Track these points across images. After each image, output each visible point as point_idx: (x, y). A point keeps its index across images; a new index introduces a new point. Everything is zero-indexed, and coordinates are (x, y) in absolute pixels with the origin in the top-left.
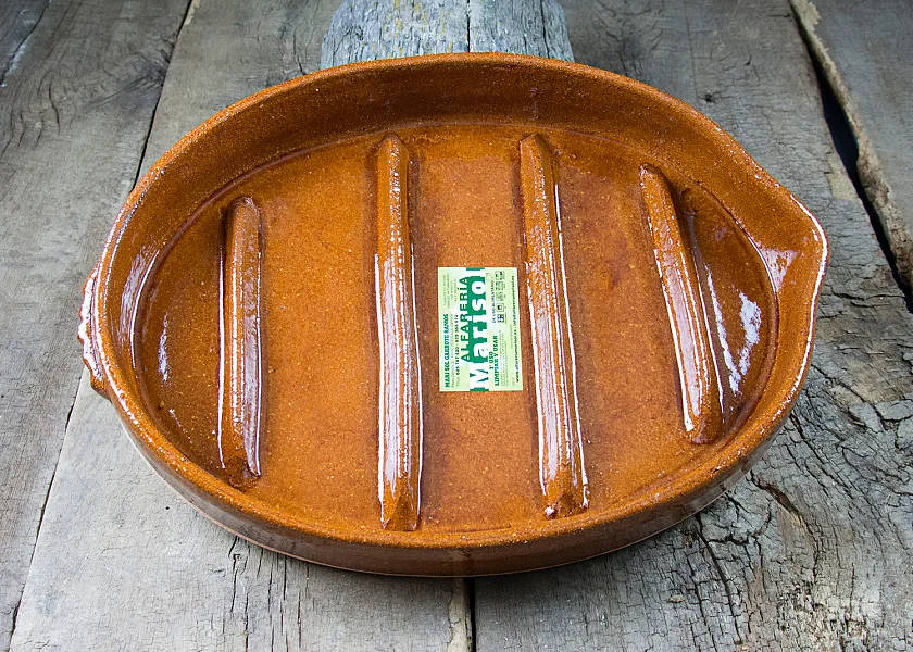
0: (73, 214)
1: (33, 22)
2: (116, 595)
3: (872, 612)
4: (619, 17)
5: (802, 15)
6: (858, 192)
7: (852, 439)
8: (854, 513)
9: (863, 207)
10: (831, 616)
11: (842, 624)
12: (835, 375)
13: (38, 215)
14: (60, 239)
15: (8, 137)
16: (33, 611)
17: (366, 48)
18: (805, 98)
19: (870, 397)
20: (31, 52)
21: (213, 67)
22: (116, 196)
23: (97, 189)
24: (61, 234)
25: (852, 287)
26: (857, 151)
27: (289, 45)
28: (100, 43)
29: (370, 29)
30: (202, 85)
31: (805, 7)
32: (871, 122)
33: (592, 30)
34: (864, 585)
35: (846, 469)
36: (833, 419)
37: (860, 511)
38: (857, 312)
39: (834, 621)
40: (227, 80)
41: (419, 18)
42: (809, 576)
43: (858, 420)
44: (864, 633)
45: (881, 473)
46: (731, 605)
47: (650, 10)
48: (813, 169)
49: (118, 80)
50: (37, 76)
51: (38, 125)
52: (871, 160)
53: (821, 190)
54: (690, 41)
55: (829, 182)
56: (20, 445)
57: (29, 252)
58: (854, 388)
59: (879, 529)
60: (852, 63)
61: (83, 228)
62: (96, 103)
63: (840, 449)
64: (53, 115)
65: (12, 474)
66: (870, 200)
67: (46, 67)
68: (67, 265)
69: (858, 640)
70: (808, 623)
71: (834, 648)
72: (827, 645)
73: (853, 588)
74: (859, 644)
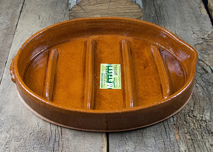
0: (7, 12)
2: (17, 108)
3: (208, 118)
6: (207, 13)
7: (204, 75)
8: (204, 93)
9: (209, 16)
10: (198, 119)
11: (200, 121)
12: (200, 59)
14: (4, 19)
19: (209, 64)
22: (18, 8)
23: (13, 6)
24: (4, 17)
25: (206, 36)
26: (208, 2)
34: (206, 111)
35: (202, 82)
36: (199, 70)
37: (205, 93)
38: (206, 43)
39: (198, 120)
42: (192, 109)
43: (206, 70)
44: (206, 123)
45: (211, 84)
48: (196, 6)
52: (211, 5)
53: (198, 12)
55: (200, 10)
58: (205, 62)
59: (210, 97)
61: (10, 16)
63: (201, 77)
66: (211, 15)
68: (5, 25)
69: (204, 125)
70: (192, 120)
71: (198, 127)
72: (196, 126)
73: (203, 112)
74: (204, 126)
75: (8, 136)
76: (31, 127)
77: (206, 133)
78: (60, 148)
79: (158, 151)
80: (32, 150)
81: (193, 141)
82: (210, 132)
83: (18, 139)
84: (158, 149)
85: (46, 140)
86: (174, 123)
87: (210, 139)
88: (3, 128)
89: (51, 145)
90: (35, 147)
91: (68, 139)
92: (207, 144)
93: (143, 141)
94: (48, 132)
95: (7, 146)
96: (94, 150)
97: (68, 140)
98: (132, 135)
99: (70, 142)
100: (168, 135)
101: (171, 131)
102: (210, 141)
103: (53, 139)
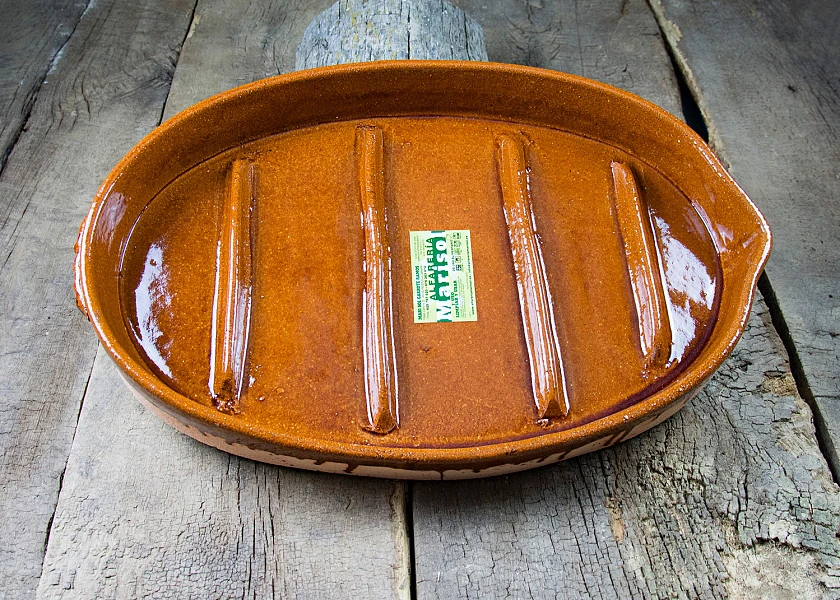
1: (69, 34)
2: (139, 462)
3: (708, 473)
4: (526, 34)
5: (667, 34)
10: (677, 476)
11: (685, 482)
13: (75, 182)
15: (50, 122)
16: (76, 475)
17: (331, 55)
18: (668, 97)
20: (67, 57)
21: (210, 71)
26: (707, 136)
27: (270, 54)
28: (121, 51)
29: (334, 41)
30: (201, 84)
31: (670, 28)
32: (717, 115)
33: (505, 45)
34: (702, 454)
39: (680, 480)
40: (221, 80)
41: (370, 33)
42: (661, 447)
44: (702, 488)
46: (603, 468)
47: (550, 29)
49: (136, 80)
50: (73, 75)
51: (73, 114)
54: (581, 52)
56: (63, 354)
57: (68, 210)
59: (714, 413)
60: (705, 71)
62: (118, 97)
64: (85, 106)
65: (57, 375)
67: (79, 69)
69: (697, 493)
70: (660, 481)
71: (679, 498)
72: (674, 496)
73: (694, 456)
74: (698, 496)
75: (113, 544)
76: (180, 514)
77: (704, 516)
78: (268, 573)
79: (561, 572)
80: (186, 582)
81: (667, 540)
82: (715, 514)
83: (141, 551)
84: (561, 568)
85: (227, 552)
86: (607, 492)
87: (715, 533)
88: (97, 520)
89: (242, 566)
90: (193, 571)
91: (292, 547)
92: (706, 547)
93: (515, 544)
94: (232, 527)
95: (108, 573)
96: (370, 576)
97: (293, 549)
98: (483, 530)
99: (298, 554)
100: (590, 525)
101: (600, 513)
102: (715, 537)
103: (247, 548)
